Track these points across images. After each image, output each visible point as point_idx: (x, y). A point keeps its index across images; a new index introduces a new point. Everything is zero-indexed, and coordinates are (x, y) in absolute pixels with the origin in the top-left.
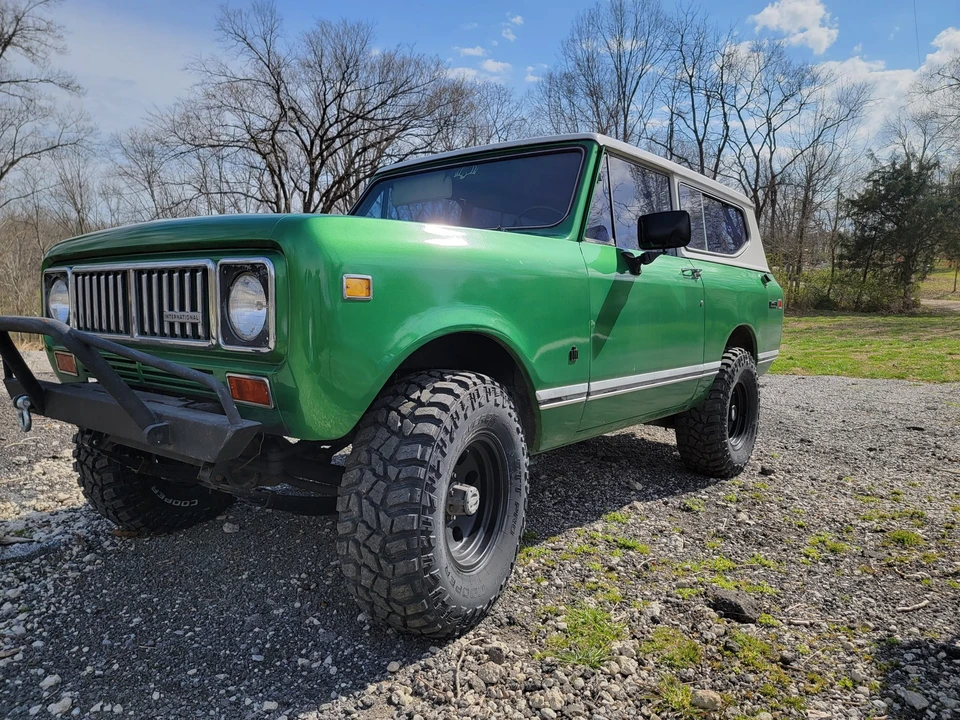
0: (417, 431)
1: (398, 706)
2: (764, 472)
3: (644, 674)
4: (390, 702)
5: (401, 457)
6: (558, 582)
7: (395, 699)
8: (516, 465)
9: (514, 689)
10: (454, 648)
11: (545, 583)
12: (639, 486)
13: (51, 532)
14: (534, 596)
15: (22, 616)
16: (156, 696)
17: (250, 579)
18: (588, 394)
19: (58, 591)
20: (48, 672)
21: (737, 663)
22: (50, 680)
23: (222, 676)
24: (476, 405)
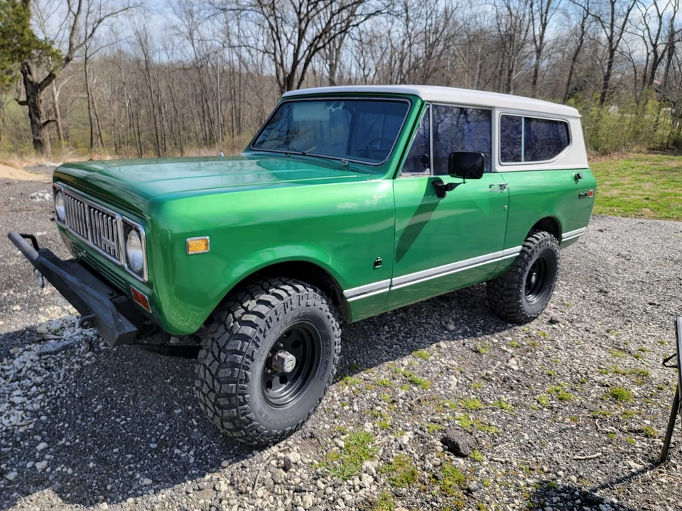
0: (240, 332)
1: (218, 491)
2: (552, 322)
3: (374, 488)
4: (214, 489)
5: (229, 348)
6: (356, 408)
7: (217, 487)
8: (327, 338)
9: (289, 489)
10: (267, 453)
11: (347, 408)
12: (452, 327)
13: (74, 331)
14: (336, 417)
15: (40, 397)
16: (91, 465)
17: (171, 383)
18: (391, 286)
19: (65, 379)
20: (43, 440)
21: (437, 488)
22: (42, 446)
23: (129, 456)
24: (288, 310)
